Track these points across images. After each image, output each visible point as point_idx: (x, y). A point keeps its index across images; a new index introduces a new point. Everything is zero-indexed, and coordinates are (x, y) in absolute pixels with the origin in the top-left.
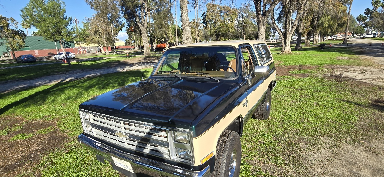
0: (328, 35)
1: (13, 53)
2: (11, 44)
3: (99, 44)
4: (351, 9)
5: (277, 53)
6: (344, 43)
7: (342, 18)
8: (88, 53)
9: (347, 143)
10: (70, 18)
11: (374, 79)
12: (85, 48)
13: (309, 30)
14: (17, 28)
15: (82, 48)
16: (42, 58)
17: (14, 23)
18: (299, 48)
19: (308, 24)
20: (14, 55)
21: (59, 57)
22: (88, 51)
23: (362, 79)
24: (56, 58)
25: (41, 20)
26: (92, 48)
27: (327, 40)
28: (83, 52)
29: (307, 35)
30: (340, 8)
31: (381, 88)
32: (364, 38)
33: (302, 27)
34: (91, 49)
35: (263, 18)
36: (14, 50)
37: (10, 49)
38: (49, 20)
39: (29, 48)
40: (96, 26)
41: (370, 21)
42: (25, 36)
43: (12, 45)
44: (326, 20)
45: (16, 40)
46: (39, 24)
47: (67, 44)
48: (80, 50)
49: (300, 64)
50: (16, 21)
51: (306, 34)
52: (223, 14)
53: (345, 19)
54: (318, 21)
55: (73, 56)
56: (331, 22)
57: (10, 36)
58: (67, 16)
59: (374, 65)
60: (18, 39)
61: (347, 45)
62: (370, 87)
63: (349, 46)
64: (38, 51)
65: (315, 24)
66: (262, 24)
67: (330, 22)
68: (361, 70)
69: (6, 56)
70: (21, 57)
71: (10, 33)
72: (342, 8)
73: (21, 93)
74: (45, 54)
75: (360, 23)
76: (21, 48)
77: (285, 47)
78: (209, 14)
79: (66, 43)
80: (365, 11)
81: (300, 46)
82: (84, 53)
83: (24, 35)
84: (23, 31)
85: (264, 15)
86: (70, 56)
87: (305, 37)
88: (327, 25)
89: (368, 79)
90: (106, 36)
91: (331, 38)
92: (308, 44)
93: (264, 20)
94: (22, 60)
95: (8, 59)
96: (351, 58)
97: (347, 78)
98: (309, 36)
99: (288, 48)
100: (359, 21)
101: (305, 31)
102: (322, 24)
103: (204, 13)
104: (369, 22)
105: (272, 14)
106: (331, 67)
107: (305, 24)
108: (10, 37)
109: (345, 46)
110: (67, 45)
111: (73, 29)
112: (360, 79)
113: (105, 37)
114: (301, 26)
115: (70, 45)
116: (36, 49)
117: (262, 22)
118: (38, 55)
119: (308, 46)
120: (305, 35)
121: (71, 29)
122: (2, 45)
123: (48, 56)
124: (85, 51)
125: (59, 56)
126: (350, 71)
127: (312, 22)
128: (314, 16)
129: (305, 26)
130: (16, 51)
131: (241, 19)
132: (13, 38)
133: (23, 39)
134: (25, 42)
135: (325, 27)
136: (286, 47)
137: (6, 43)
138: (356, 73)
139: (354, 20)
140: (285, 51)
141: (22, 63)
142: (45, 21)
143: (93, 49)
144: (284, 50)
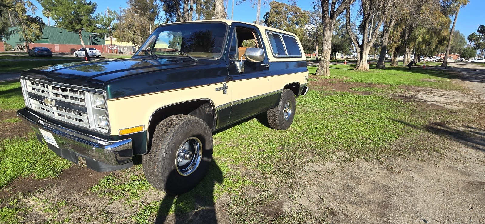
0: (426, 55)
1: (27, 45)
2: (25, 33)
3: (133, 42)
4: (456, 22)
5: (350, 69)
6: (442, 65)
7: (442, 32)
8: (120, 53)
9: (365, 159)
10: (95, 4)
11: (450, 103)
12: (117, 47)
13: (397, 45)
14: (34, 14)
15: (113, 46)
16: (62, 54)
17: (31, 7)
18: (381, 66)
19: (397, 36)
20: (28, 47)
21: (81, 54)
22: (121, 51)
23: (435, 102)
24: (77, 55)
25: (57, 3)
26: (125, 47)
27: (425, 61)
28: (113, 51)
29: (395, 52)
30: (440, 19)
31: (451, 112)
32: (473, 62)
33: (387, 40)
34: (124, 49)
35: (331, 21)
36: (28, 40)
37: (24, 39)
38: (67, 4)
39: (48, 41)
40: (130, 19)
41: (483, 41)
42: (43, 25)
43: (26, 35)
44: (420, 34)
45: (32, 29)
46: (55, 8)
47: (96, 40)
48: (111, 49)
49: (370, 82)
50: (34, 5)
51: (394, 50)
52: (291, 16)
53: (445, 33)
54: (410, 34)
55: (98, 54)
56: (427, 37)
57: (25, 23)
58: (91, 1)
59: (461, 90)
60: (35, 28)
61: (445, 68)
62: (439, 110)
63: (447, 69)
64: (59, 45)
65: (406, 37)
66: (328, 27)
67: (425, 36)
68: (443, 94)
69: (19, 49)
70: (35, 50)
71: (25, 19)
72: (442, 19)
73: (13, 83)
74: (67, 50)
75: (471, 43)
76: (37, 39)
77: (360, 63)
78: (273, 14)
79: (94, 39)
80: (479, 29)
81: (383, 64)
82: (115, 53)
83: (43, 23)
84: (41, 19)
85: (332, 17)
86: (94, 54)
87: (393, 53)
88: (421, 40)
89: (444, 103)
90: (141, 32)
91: (430, 60)
92: (395, 63)
93: (331, 23)
94: (35, 53)
95: (22, 52)
96: (439, 81)
97: (419, 99)
98: (397, 53)
99: (364, 64)
100: (470, 42)
101: (393, 46)
102: (415, 39)
103: (267, 14)
104: (482, 43)
105: (347, 19)
106: (407, 88)
107: (393, 37)
108: (25, 25)
109: (443, 68)
110: (96, 42)
111: (97, 18)
112: (433, 102)
113: (140, 34)
114: (387, 38)
115: (99, 42)
116: (56, 43)
117: (328, 25)
118: (58, 50)
119: (395, 65)
120: (392, 51)
121: (94, 17)
122: (15, 34)
123: (70, 52)
124: (117, 50)
125: (81, 52)
126: (428, 93)
127: (403, 35)
128: (405, 28)
129: (392, 39)
130: (30, 42)
131: (314, 26)
132: (28, 26)
133: (41, 28)
134: (43, 33)
135: (419, 42)
136: (362, 61)
137: (19, 32)
138: (433, 95)
139: (463, 39)
140: (360, 67)
141: (35, 57)
142: (62, 4)
143: (126, 49)
144: (359, 65)
